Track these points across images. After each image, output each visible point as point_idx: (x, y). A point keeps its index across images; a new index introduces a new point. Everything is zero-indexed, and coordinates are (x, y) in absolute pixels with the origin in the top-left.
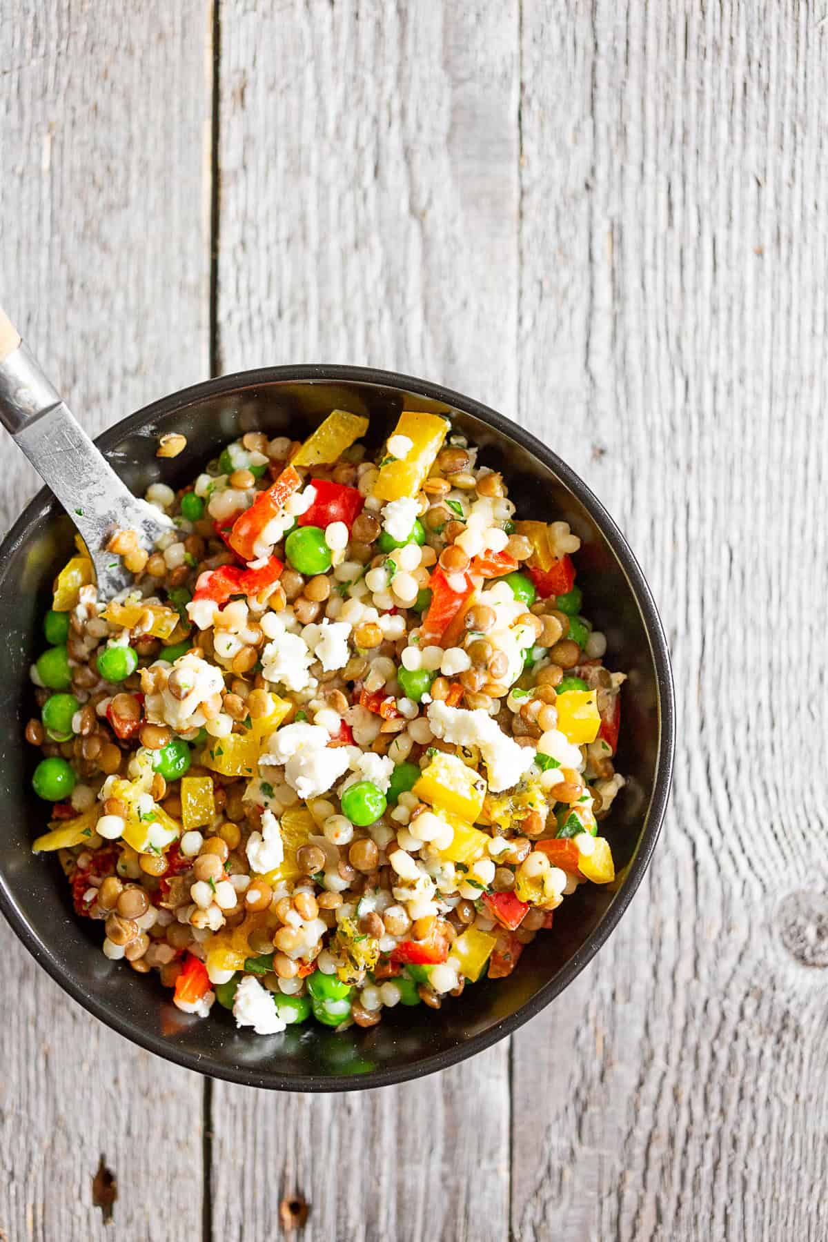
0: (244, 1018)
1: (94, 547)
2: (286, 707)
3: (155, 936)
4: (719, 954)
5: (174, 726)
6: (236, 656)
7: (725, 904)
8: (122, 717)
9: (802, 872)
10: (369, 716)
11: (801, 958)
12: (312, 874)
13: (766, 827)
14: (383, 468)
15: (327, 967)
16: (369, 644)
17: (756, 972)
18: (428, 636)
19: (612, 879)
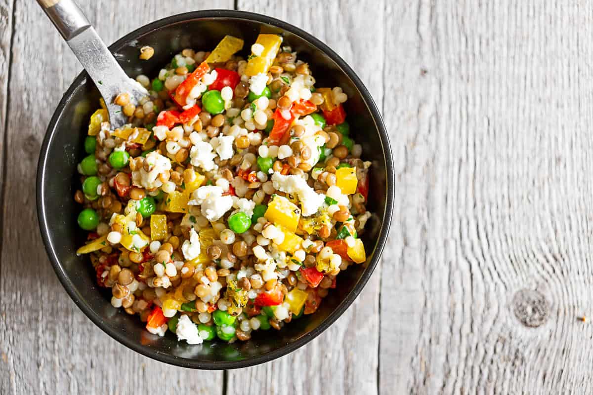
0: (182, 335)
1: (108, 101)
2: (202, 178)
3: (138, 296)
4: (483, 320)
5: (146, 187)
6: (177, 153)
7: (486, 296)
8: (121, 183)
9: (525, 279)
10: (243, 181)
11: (525, 323)
12: (214, 259)
13: (507, 257)
14: (249, 61)
15: (223, 307)
16: (243, 146)
17: (502, 330)
18: (272, 141)
19: (365, 260)
